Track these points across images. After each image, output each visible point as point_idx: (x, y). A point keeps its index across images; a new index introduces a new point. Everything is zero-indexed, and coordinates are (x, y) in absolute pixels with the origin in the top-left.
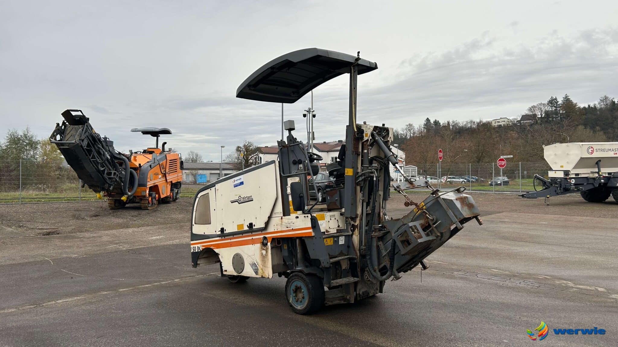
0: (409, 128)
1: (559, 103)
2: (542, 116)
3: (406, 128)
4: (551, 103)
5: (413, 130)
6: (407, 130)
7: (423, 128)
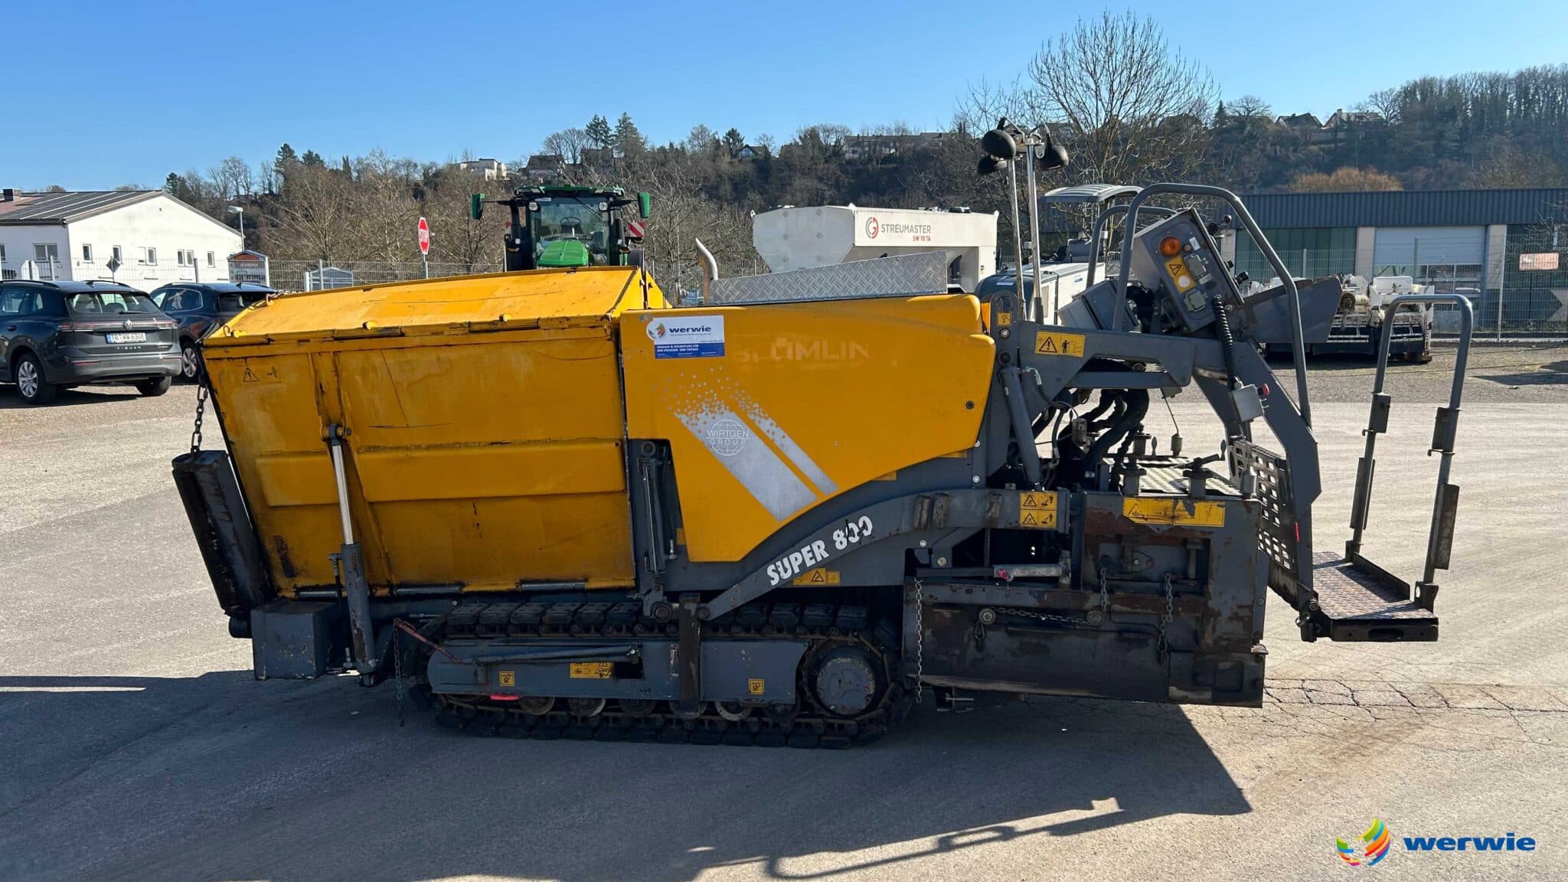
0: (231, 168)
1: (611, 133)
2: (575, 161)
3: (224, 168)
4: (596, 132)
5: (246, 177)
6: (227, 175)
7: (274, 174)
